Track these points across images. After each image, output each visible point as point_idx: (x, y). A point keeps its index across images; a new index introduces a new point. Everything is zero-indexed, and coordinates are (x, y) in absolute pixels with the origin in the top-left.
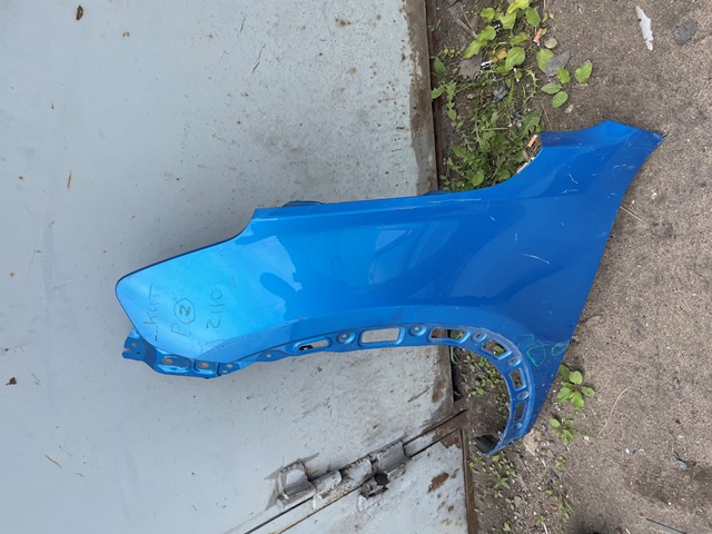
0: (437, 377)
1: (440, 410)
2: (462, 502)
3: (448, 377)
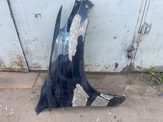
0: (142, 68)
1: (134, 68)
2: (106, 71)
3: (140, 71)
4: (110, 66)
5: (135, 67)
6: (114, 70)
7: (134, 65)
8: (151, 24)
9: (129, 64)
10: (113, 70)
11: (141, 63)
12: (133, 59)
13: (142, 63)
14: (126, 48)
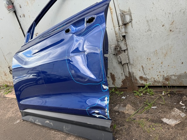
0: (148, 79)
5: (138, 78)
7: (134, 75)
8: (129, 10)
9: (128, 75)
10: (112, 84)
11: (143, 71)
12: (129, 65)
13: (145, 71)
14: (112, 50)
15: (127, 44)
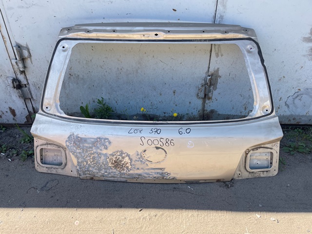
4: (3, 113)
6: (14, 119)
9: (31, 110)
10: (12, 119)
14: (9, 83)
15: (28, 78)
